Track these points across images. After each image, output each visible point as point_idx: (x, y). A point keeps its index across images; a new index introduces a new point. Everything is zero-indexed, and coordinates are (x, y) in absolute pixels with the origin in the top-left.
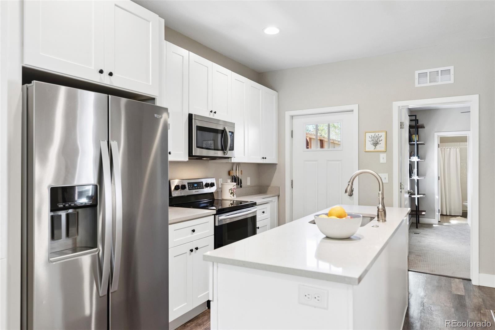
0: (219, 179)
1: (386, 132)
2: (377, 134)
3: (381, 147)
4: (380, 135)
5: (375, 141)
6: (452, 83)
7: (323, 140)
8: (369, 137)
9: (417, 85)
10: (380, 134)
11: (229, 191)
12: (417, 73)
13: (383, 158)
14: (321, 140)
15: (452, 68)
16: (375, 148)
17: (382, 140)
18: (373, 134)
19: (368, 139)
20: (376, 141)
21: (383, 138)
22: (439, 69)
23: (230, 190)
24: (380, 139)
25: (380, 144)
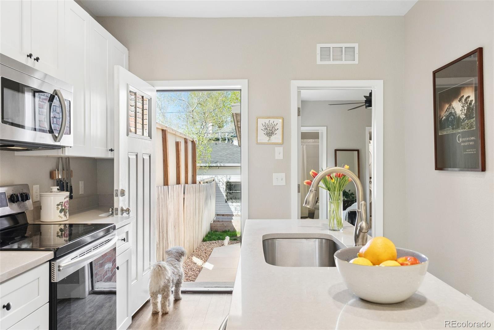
0: (33, 186)
1: (283, 119)
2: (272, 120)
3: (277, 138)
4: (275, 123)
5: (269, 130)
6: (357, 64)
7: (166, 130)
8: (262, 124)
9: (319, 62)
10: (276, 121)
11: (57, 208)
12: (319, 46)
13: (279, 153)
14: (163, 130)
15: (356, 45)
16: (269, 139)
17: (278, 129)
18: (267, 121)
19: (260, 127)
20: (271, 131)
21: (279, 126)
22: (344, 45)
23: (58, 205)
24: (276, 128)
25: (275, 134)
